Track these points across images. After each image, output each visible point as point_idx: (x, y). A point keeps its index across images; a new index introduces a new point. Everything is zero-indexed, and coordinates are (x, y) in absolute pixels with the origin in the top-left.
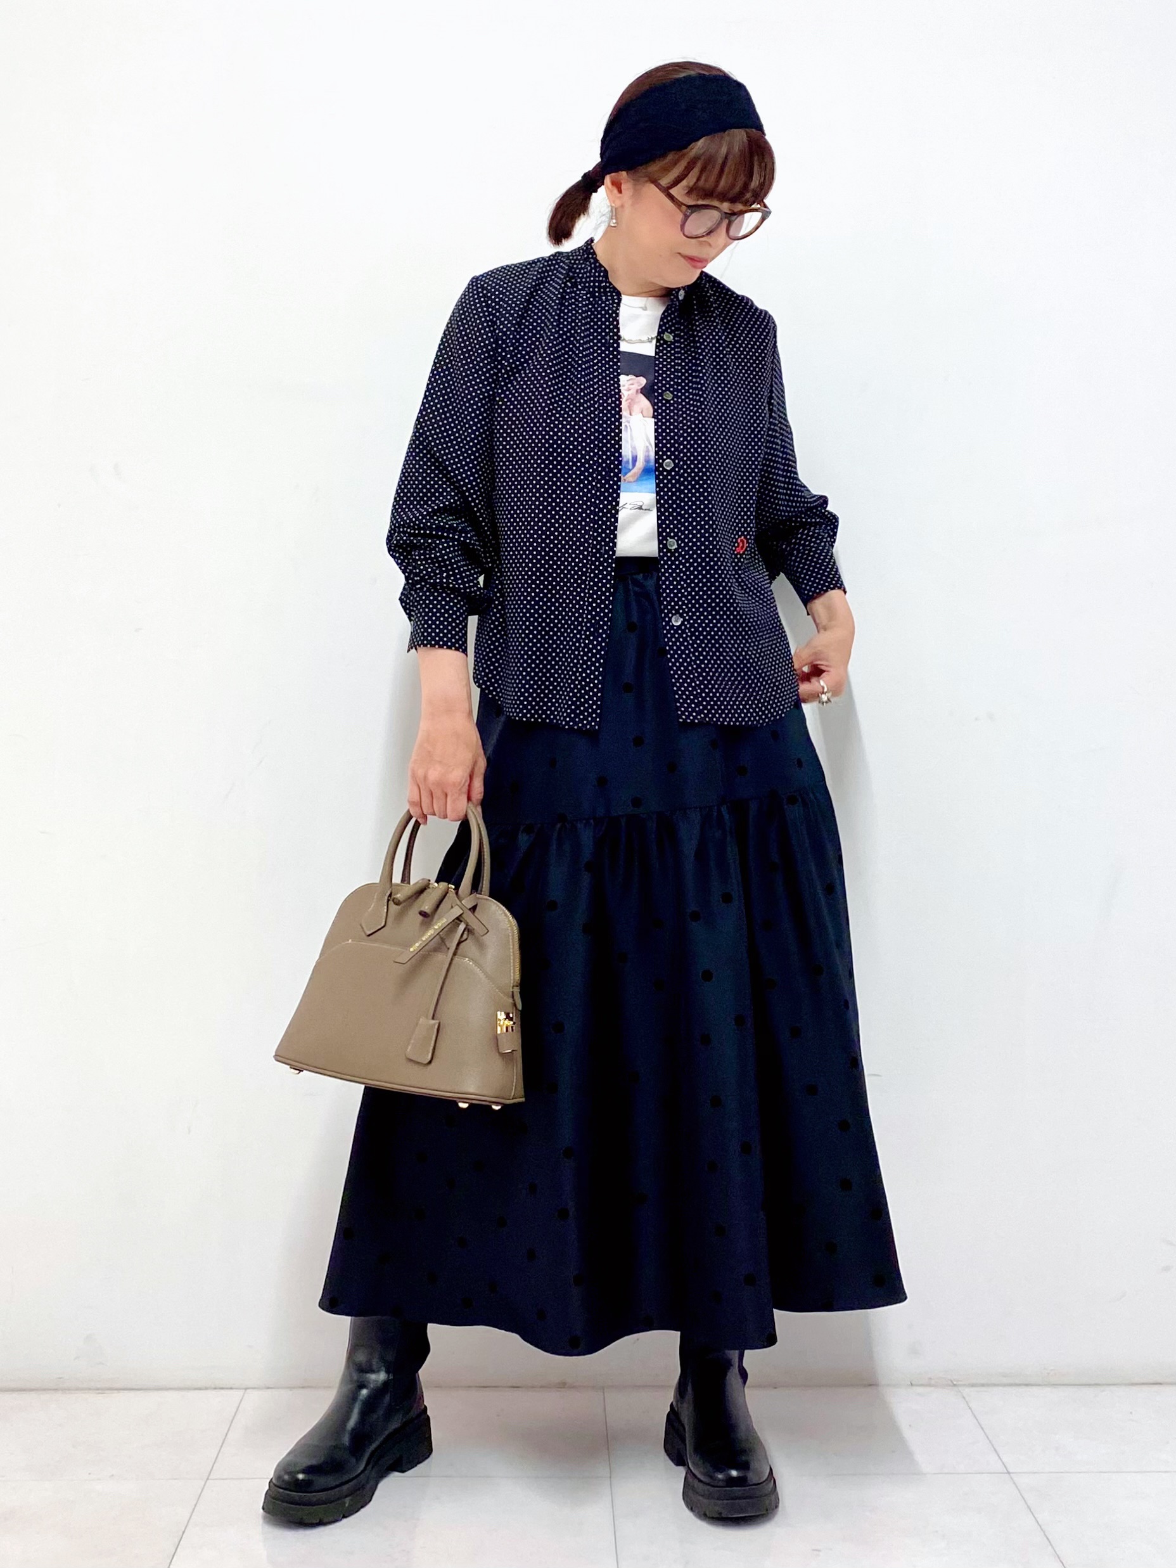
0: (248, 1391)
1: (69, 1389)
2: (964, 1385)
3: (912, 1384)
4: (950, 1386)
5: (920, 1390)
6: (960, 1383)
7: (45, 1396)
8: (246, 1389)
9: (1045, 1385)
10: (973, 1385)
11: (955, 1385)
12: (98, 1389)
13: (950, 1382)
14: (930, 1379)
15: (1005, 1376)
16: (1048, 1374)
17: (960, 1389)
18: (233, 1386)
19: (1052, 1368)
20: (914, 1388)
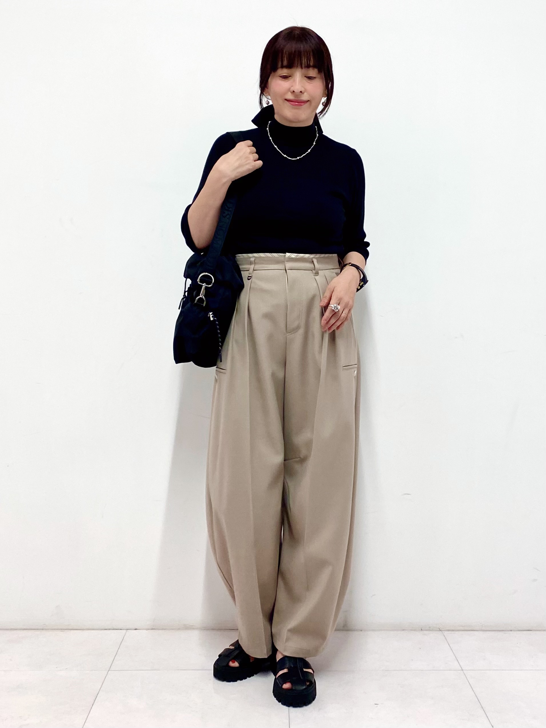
0: (128, 630)
1: (48, 629)
2: (444, 630)
3: (421, 629)
4: (438, 630)
5: (425, 632)
6: (443, 629)
7: (38, 632)
8: (127, 630)
9: (480, 631)
10: (449, 630)
11: (440, 630)
12: (61, 629)
13: (439, 630)
14: (430, 627)
15: (462, 627)
16: (482, 626)
17: (443, 632)
18: (122, 629)
19: (484, 623)
20: (423, 631)
